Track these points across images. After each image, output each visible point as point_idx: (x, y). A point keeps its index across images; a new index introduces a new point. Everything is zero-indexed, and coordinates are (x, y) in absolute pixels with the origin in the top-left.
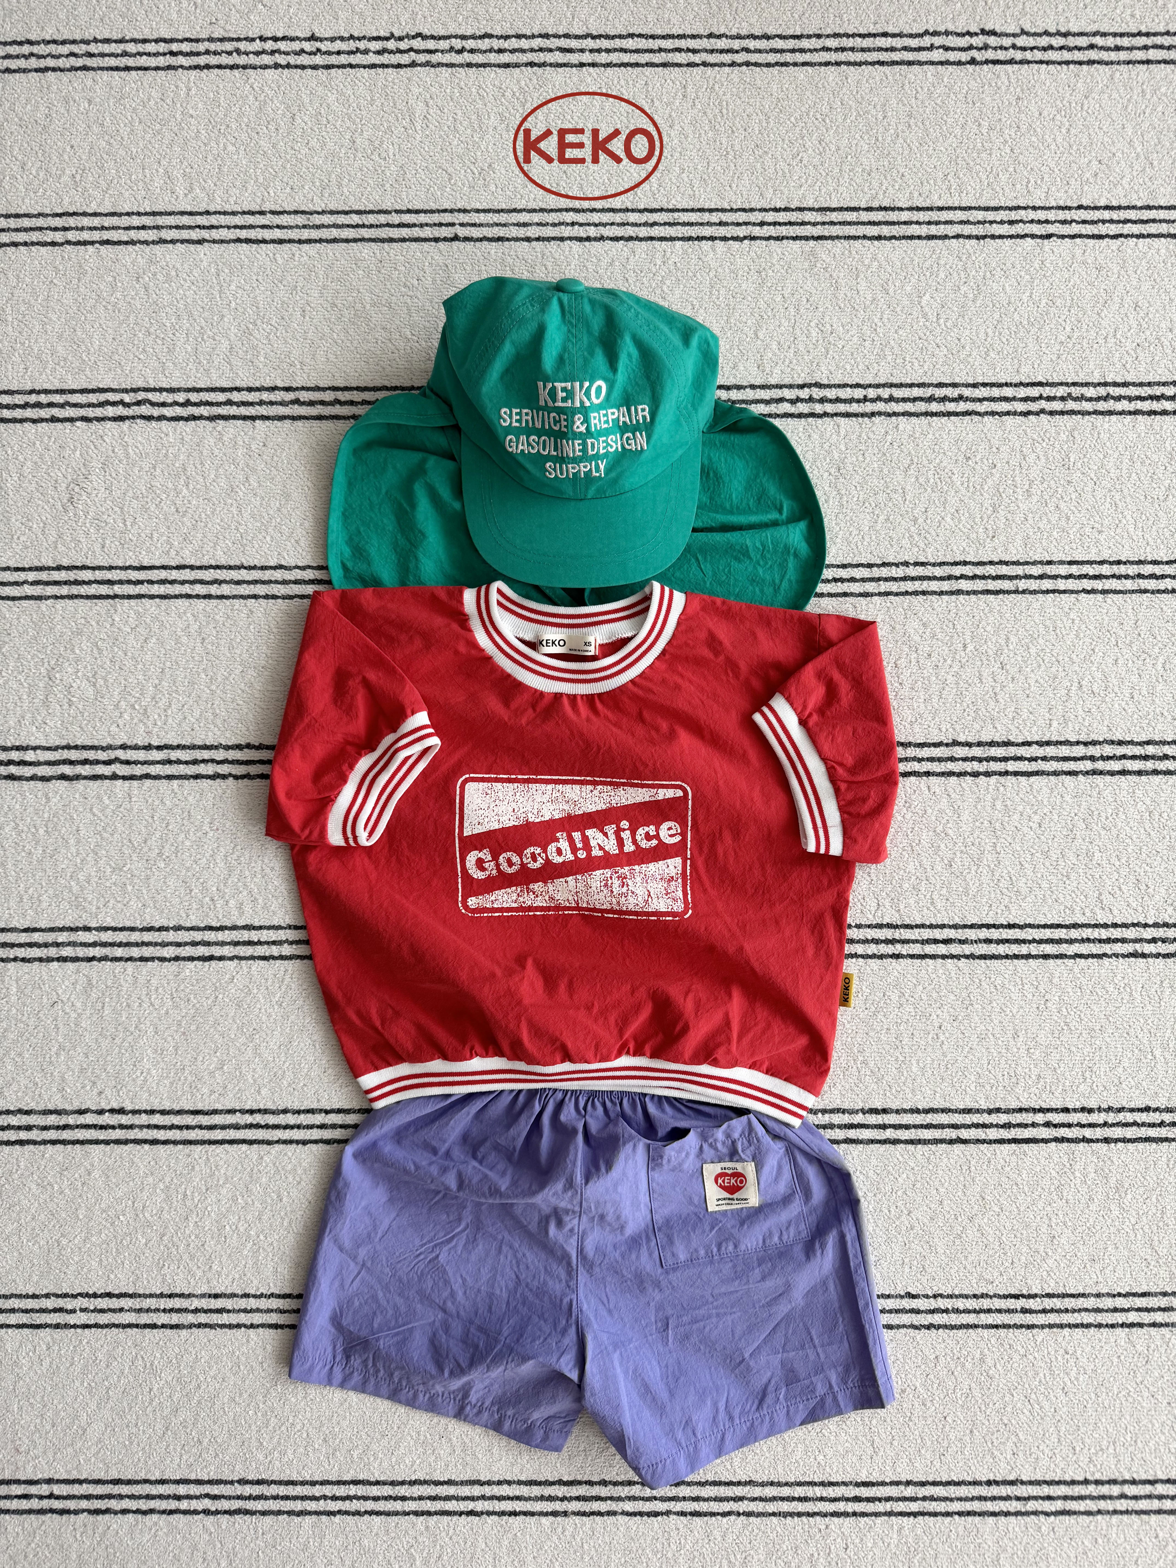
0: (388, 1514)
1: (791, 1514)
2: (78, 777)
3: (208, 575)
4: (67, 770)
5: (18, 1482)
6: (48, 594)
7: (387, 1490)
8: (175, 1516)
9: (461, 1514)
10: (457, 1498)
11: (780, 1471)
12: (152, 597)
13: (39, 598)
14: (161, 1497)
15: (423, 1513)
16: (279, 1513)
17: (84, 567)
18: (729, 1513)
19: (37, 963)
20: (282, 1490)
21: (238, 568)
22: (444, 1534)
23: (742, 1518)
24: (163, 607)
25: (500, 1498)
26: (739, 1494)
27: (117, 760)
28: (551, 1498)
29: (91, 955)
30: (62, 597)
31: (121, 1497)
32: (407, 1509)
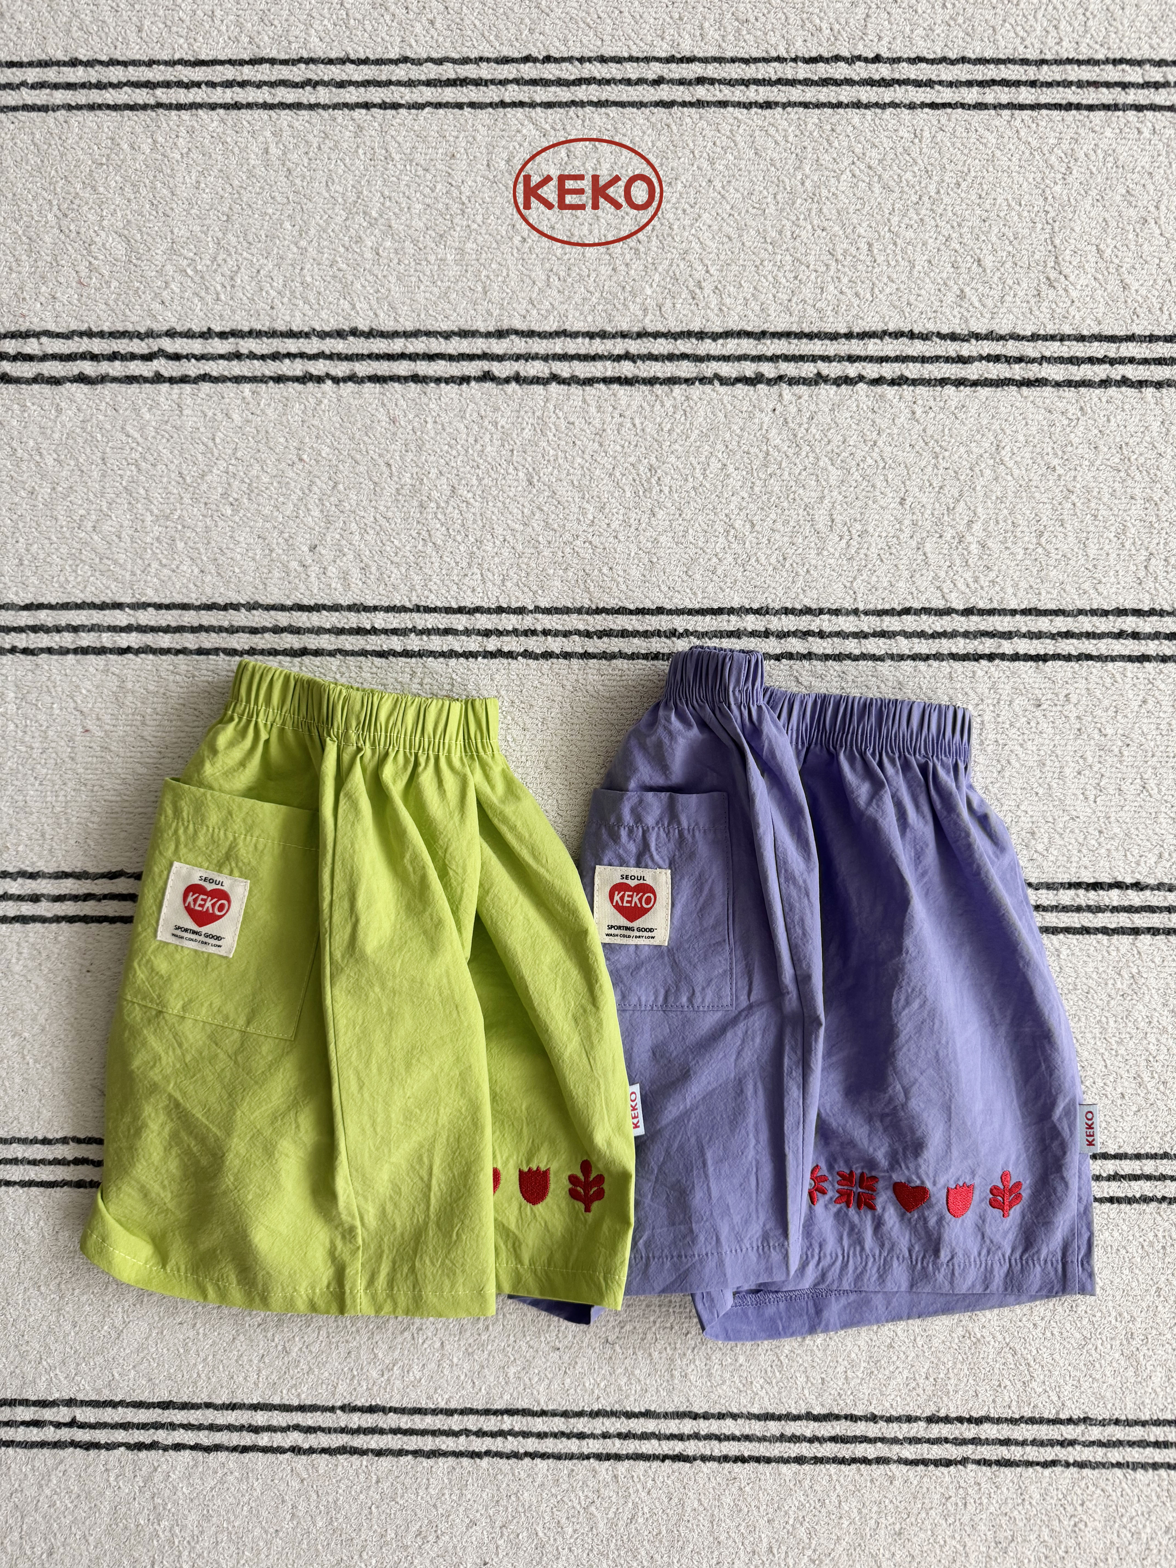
0: (558, 1457)
1: (1144, 1466)
2: (103, 379)
3: (298, 73)
4: (88, 368)
5: (25, 1403)
6: (58, 102)
7: (558, 1425)
8: (251, 1454)
9: (664, 1458)
10: (659, 1437)
11: (1130, 1405)
12: (213, 107)
13: (44, 109)
14: (230, 1428)
15: (608, 1457)
16: (401, 1453)
17: (113, 62)
18: (1054, 1463)
19: (44, 656)
20: (405, 1422)
21: (343, 61)
22: (639, 1486)
23: (1073, 1470)
24: (230, 123)
25: (719, 1438)
26: (1069, 1437)
27: (161, 353)
28: (795, 1439)
29: (124, 645)
30: (79, 107)
31: (173, 1426)
32: (586, 1451)
